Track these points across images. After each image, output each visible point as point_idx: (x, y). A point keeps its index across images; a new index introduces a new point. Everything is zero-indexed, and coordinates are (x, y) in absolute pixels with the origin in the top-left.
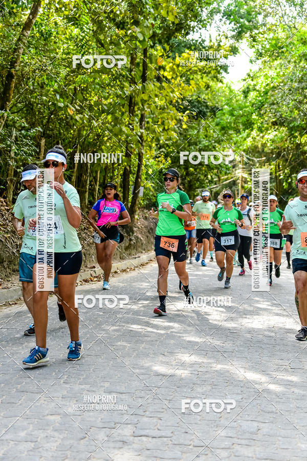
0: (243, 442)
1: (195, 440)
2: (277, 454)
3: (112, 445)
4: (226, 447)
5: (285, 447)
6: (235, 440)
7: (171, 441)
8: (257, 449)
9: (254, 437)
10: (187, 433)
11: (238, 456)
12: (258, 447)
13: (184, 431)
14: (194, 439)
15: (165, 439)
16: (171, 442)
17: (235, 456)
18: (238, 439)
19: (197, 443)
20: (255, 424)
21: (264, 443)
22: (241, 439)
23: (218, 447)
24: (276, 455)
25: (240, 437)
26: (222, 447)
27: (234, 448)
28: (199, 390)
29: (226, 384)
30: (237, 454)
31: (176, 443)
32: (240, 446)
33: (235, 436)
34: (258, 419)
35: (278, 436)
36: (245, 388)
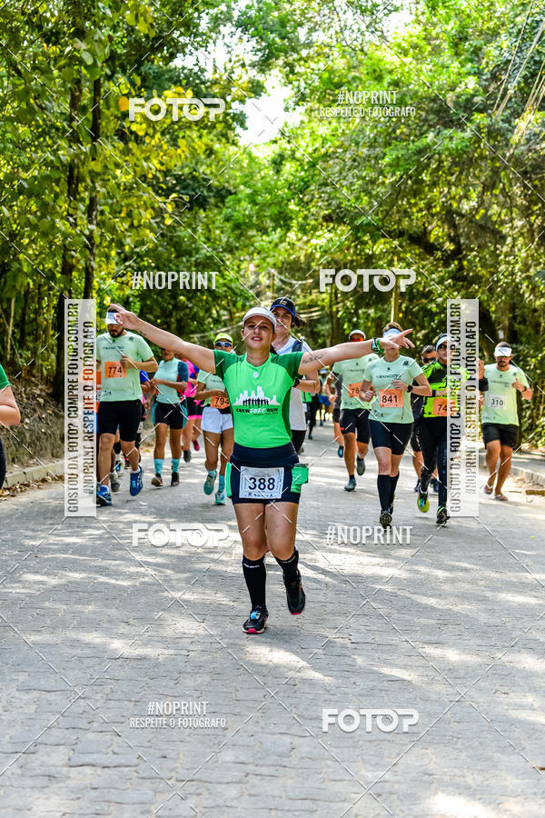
0: (265, 770)
1: (180, 770)
2: (324, 789)
3: (29, 782)
4: (234, 780)
5: (339, 778)
6: (251, 768)
7: (136, 771)
8: (290, 781)
9: (285, 761)
10: (165, 757)
11: (255, 796)
12: (292, 778)
13: (160, 754)
14: (177, 767)
15: (127, 769)
16: (135, 774)
17: (250, 795)
18: (257, 765)
19: (182, 773)
20: (287, 739)
21: (301, 771)
22: (262, 766)
23: (220, 780)
24: (322, 791)
25: (259, 762)
26: (227, 781)
27: (247, 782)
28: (190, 682)
29: (237, 672)
30: (253, 792)
31: (144, 775)
32: (259, 777)
33: (251, 760)
34: (292, 731)
35: (327, 759)
36: (270, 678)
